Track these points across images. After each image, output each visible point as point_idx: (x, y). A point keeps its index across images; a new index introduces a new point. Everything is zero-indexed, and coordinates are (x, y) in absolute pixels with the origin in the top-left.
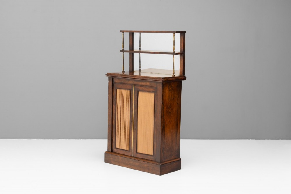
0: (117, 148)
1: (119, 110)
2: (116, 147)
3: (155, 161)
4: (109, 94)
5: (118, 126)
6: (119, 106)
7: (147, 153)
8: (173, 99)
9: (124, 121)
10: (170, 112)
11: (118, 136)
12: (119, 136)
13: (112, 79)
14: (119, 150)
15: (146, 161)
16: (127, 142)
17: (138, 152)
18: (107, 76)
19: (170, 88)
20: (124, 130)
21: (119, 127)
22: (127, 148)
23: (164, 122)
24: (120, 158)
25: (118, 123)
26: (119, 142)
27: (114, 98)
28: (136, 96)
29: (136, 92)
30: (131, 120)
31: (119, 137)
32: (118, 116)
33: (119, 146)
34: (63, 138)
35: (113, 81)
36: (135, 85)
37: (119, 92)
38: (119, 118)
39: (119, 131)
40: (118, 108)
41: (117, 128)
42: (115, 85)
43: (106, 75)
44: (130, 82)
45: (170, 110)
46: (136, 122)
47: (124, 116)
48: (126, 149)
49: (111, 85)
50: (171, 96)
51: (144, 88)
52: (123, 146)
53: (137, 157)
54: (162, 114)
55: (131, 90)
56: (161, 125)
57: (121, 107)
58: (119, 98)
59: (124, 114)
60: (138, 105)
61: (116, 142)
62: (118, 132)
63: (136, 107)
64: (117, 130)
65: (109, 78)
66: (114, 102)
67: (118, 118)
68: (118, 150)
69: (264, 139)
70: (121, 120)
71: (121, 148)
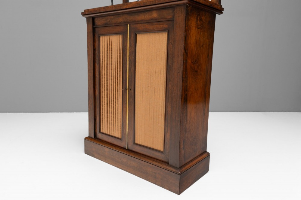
0: (103, 132)
1: (104, 72)
2: (101, 131)
3: (167, 163)
4: (88, 47)
5: (103, 97)
6: (103, 64)
7: (151, 146)
8: (203, 45)
9: (113, 89)
10: (197, 72)
11: (103, 114)
12: (105, 113)
13: (91, 20)
14: (106, 136)
15: (150, 162)
16: (119, 124)
17: (136, 142)
18: (84, 15)
19: (199, 22)
20: (112, 105)
21: (105, 99)
22: (118, 135)
23: (187, 91)
24: (107, 150)
25: (103, 94)
26: (105, 123)
27: (97, 52)
28: (133, 44)
29: (133, 35)
30: (124, 86)
31: (105, 115)
32: (103, 82)
33: (105, 130)
34: (55, 112)
35: (94, 23)
36: (131, 23)
37: (104, 40)
38: (105, 85)
39: (105, 106)
40: (103, 68)
41: (102, 102)
42: (97, 29)
43: (82, 13)
44: (121, 19)
45: (196, 67)
46: (132, 91)
47: (113, 80)
48: (116, 136)
49: (91, 29)
50: (199, 39)
51: (147, 26)
52: (112, 130)
53: (134, 150)
54: (184, 73)
55: (124, 34)
56: (182, 96)
57: (107, 67)
58: (103, 51)
59: (113, 77)
60: (137, 60)
61: (101, 124)
62: (103, 108)
63: (133, 64)
64: (102, 105)
65: (87, 18)
66: (97, 59)
67: (103, 85)
68: (104, 136)
69: (270, 112)
70: (108, 88)
71: (108, 134)
